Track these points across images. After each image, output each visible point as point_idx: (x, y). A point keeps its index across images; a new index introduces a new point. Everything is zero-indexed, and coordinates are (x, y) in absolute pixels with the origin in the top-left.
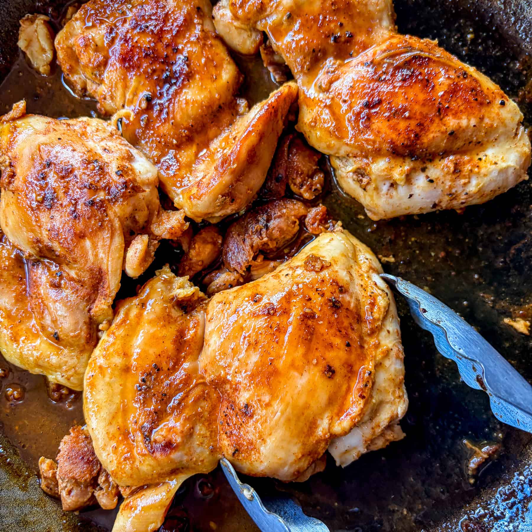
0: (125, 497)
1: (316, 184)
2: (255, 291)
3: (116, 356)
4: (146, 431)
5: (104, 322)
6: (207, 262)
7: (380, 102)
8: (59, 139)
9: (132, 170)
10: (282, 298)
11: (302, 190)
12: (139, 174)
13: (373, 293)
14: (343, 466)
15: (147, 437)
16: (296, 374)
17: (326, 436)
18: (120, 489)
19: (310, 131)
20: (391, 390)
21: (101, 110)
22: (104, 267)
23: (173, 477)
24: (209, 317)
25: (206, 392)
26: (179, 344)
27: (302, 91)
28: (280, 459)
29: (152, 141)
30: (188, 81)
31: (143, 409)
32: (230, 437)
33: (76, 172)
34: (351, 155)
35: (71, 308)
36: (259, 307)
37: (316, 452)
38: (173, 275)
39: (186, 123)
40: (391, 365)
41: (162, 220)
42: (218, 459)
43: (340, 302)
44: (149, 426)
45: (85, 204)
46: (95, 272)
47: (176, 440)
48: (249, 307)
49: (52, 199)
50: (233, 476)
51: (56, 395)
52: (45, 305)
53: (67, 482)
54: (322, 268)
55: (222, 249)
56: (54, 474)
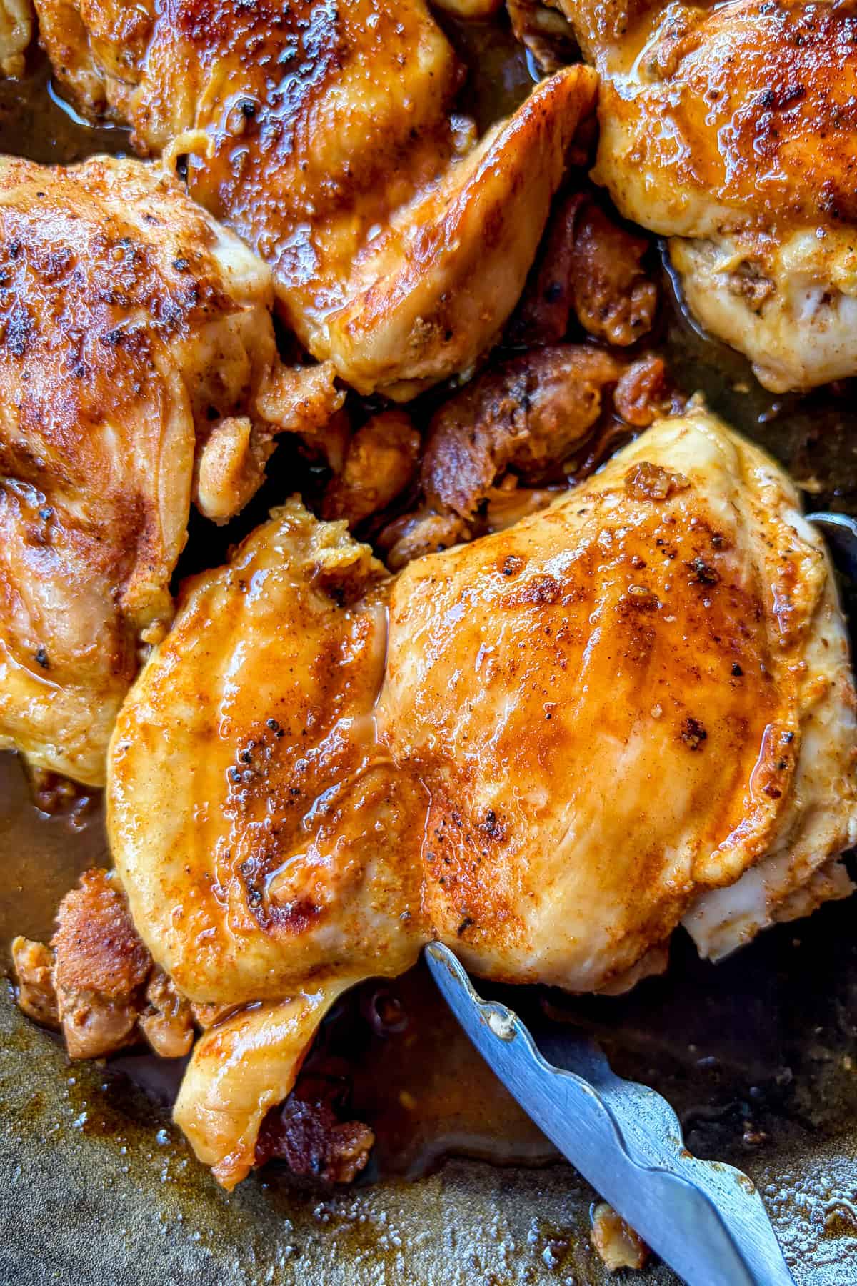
0: (205, 1026)
1: (638, 310)
2: (506, 551)
3: (181, 701)
4: (251, 876)
5: (154, 624)
6: (386, 492)
7: (801, 94)
8: (40, 194)
9: (212, 262)
10: (574, 563)
11: (606, 324)
12: (228, 274)
13: (790, 551)
14: (714, 959)
15: (254, 891)
16: (612, 740)
17: (686, 887)
18: (194, 1008)
19: (627, 178)
20: (834, 779)
21: (139, 146)
22: (148, 492)
23: (314, 985)
24: (397, 612)
25: (393, 786)
26: (328, 676)
27: (608, 85)
28: (574, 941)
29: (259, 208)
30: (340, 67)
31: (245, 823)
32: (451, 890)
33: (80, 267)
34: (727, 229)
35: (77, 592)
36: (518, 584)
37: (657, 927)
38: (311, 516)
39: (337, 167)
40: (832, 720)
41: (281, 386)
42: (420, 943)
43: (715, 570)
44: (259, 864)
45: (101, 340)
46: (126, 504)
47: (323, 898)
48: (495, 586)
49: (26, 332)
50: (461, 983)
51: (47, 798)
52: (14, 587)
53: (77, 996)
54: (671, 492)
55: (421, 465)
56: (46, 977)
